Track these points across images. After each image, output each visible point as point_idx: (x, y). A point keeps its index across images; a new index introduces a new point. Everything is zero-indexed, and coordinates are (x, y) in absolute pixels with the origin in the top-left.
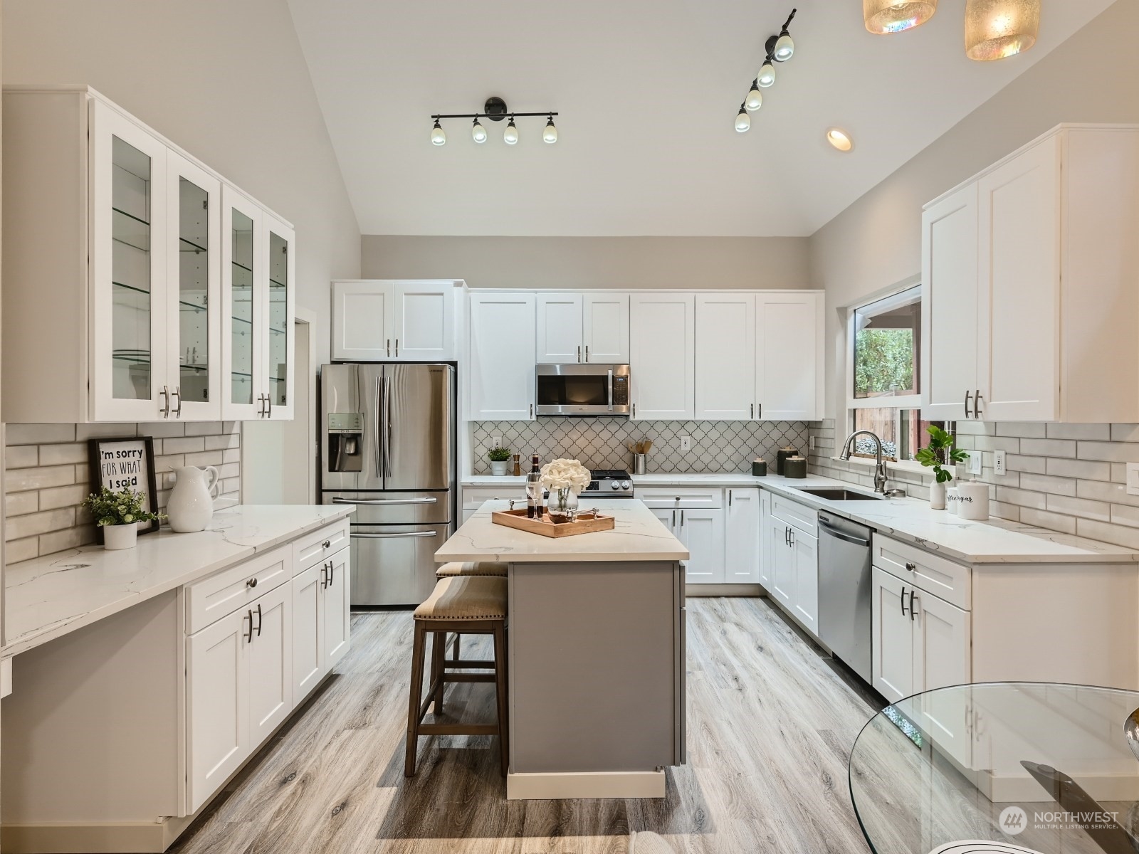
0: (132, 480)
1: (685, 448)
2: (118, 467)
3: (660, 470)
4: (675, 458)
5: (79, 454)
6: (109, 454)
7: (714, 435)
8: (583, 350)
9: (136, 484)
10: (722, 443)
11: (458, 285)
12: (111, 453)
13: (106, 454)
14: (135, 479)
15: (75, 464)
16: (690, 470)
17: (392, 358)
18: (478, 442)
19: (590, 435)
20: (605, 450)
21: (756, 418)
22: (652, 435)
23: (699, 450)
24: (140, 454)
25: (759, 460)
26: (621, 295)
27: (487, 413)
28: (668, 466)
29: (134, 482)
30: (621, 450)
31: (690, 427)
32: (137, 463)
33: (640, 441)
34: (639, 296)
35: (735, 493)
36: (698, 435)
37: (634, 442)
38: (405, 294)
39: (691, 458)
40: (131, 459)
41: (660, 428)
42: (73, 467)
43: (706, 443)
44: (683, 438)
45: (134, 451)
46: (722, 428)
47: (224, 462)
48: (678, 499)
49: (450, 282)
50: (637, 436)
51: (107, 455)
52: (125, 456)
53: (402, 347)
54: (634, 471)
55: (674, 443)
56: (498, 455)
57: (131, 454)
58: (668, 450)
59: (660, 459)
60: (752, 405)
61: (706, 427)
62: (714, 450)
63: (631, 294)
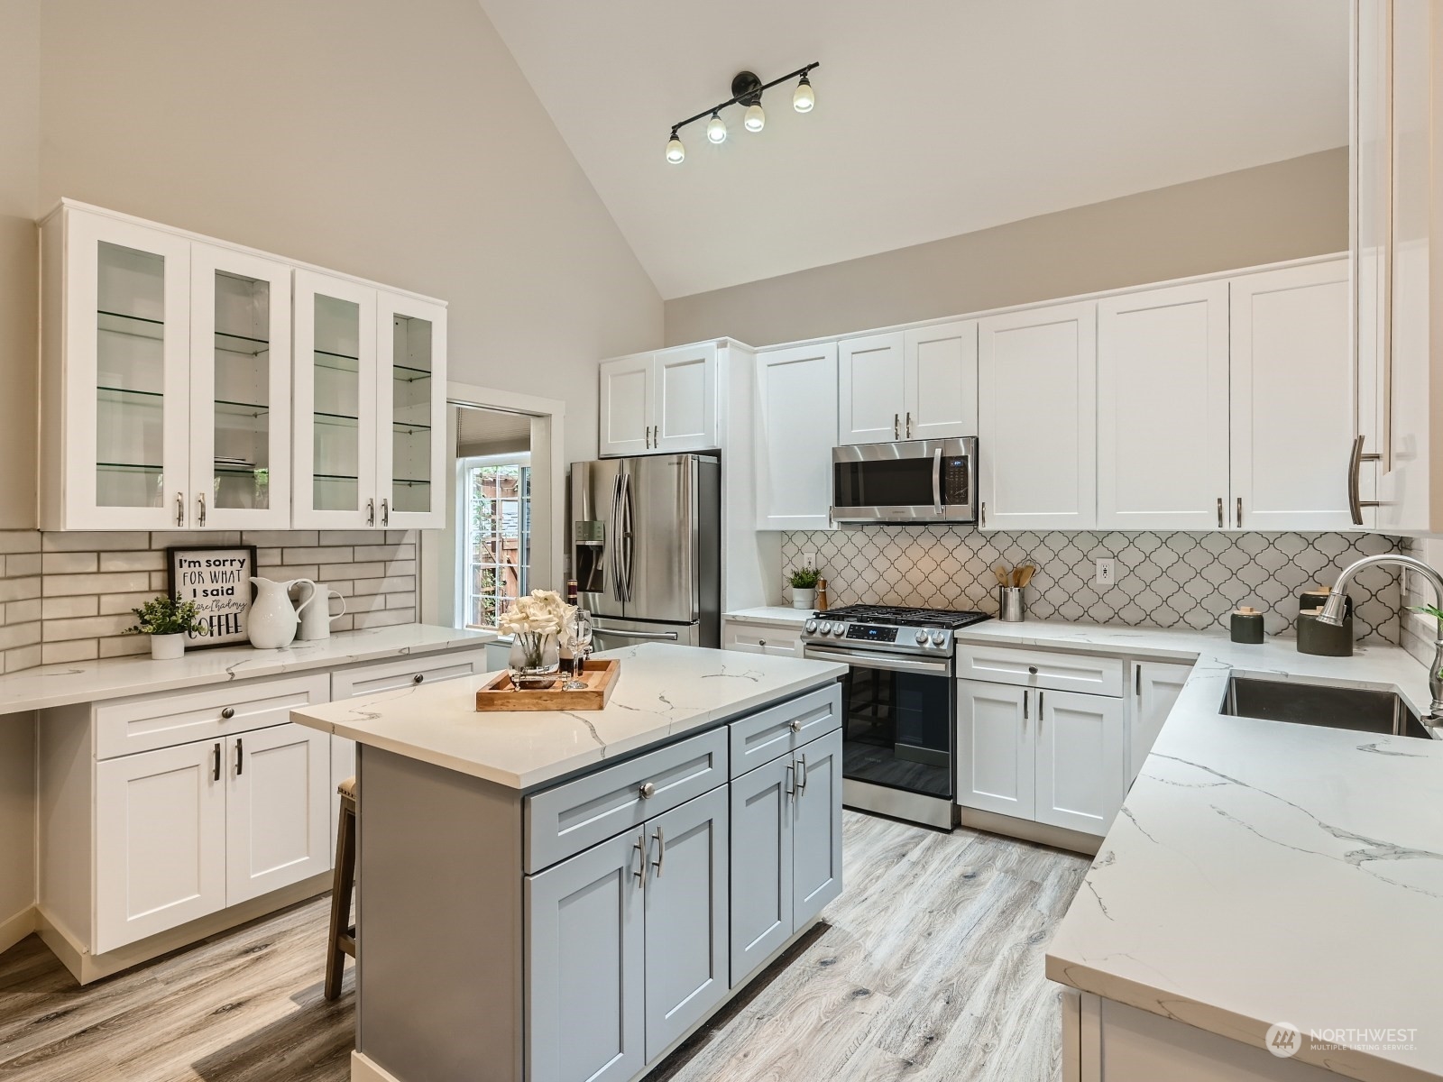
0: (227, 590)
1: (1103, 581)
2: (207, 577)
3: (1056, 616)
4: (1085, 597)
5: (156, 562)
6: (194, 563)
7: (1165, 557)
8: (902, 419)
9: (232, 594)
10: (1182, 573)
11: (723, 345)
12: (198, 562)
13: (190, 562)
14: (232, 589)
15: (150, 572)
16: (1114, 620)
17: (652, 451)
18: (786, 560)
19: (938, 553)
20: (963, 579)
21: (1230, 526)
22: (1041, 556)
23: (1132, 586)
24: (242, 563)
25: (1244, 611)
26: (962, 326)
27: (776, 519)
28: (1071, 610)
29: (230, 592)
30: (989, 580)
31: (1116, 544)
32: (236, 573)
33: (1020, 566)
34: (993, 321)
35: (1149, 672)
36: (1132, 557)
37: (1009, 568)
38: (667, 367)
39: (1116, 599)
40: (228, 568)
41: (1057, 543)
42: (146, 575)
43: (1148, 572)
44: (1099, 562)
45: (232, 561)
46: (1182, 545)
47: (387, 575)
48: (1033, 670)
49: (712, 343)
50: (1016, 558)
51: (192, 564)
52: (220, 565)
53: (663, 434)
54: (1002, 614)
55: (1083, 570)
56: (806, 581)
57: (228, 564)
58: (1072, 583)
59: (1057, 596)
60: (1220, 501)
61: (1148, 545)
62: (1164, 587)
63: (980, 320)
